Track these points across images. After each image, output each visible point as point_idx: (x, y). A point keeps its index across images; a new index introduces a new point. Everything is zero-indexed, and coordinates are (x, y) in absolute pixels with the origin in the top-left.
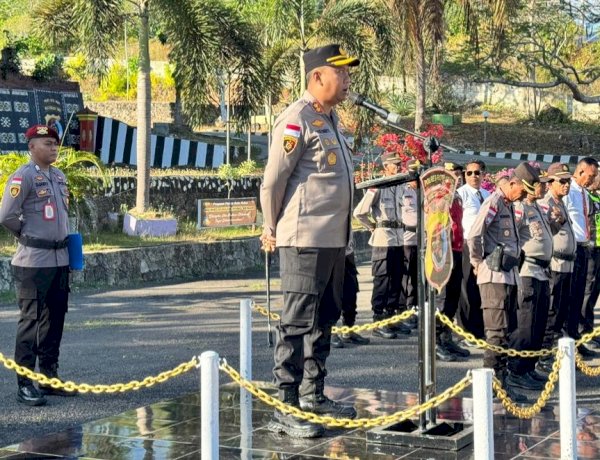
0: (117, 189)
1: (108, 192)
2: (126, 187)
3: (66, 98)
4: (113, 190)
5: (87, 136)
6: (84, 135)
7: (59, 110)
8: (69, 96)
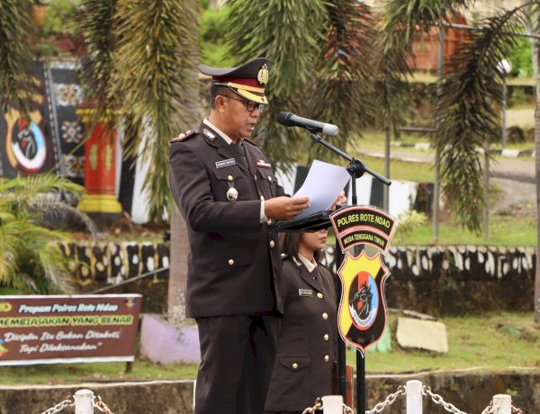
0: (133, 269)
1: (115, 274)
2: (151, 264)
3: (55, 72)
4: (125, 270)
5: (100, 162)
6: (93, 158)
7: (38, 98)
8: (61, 66)
